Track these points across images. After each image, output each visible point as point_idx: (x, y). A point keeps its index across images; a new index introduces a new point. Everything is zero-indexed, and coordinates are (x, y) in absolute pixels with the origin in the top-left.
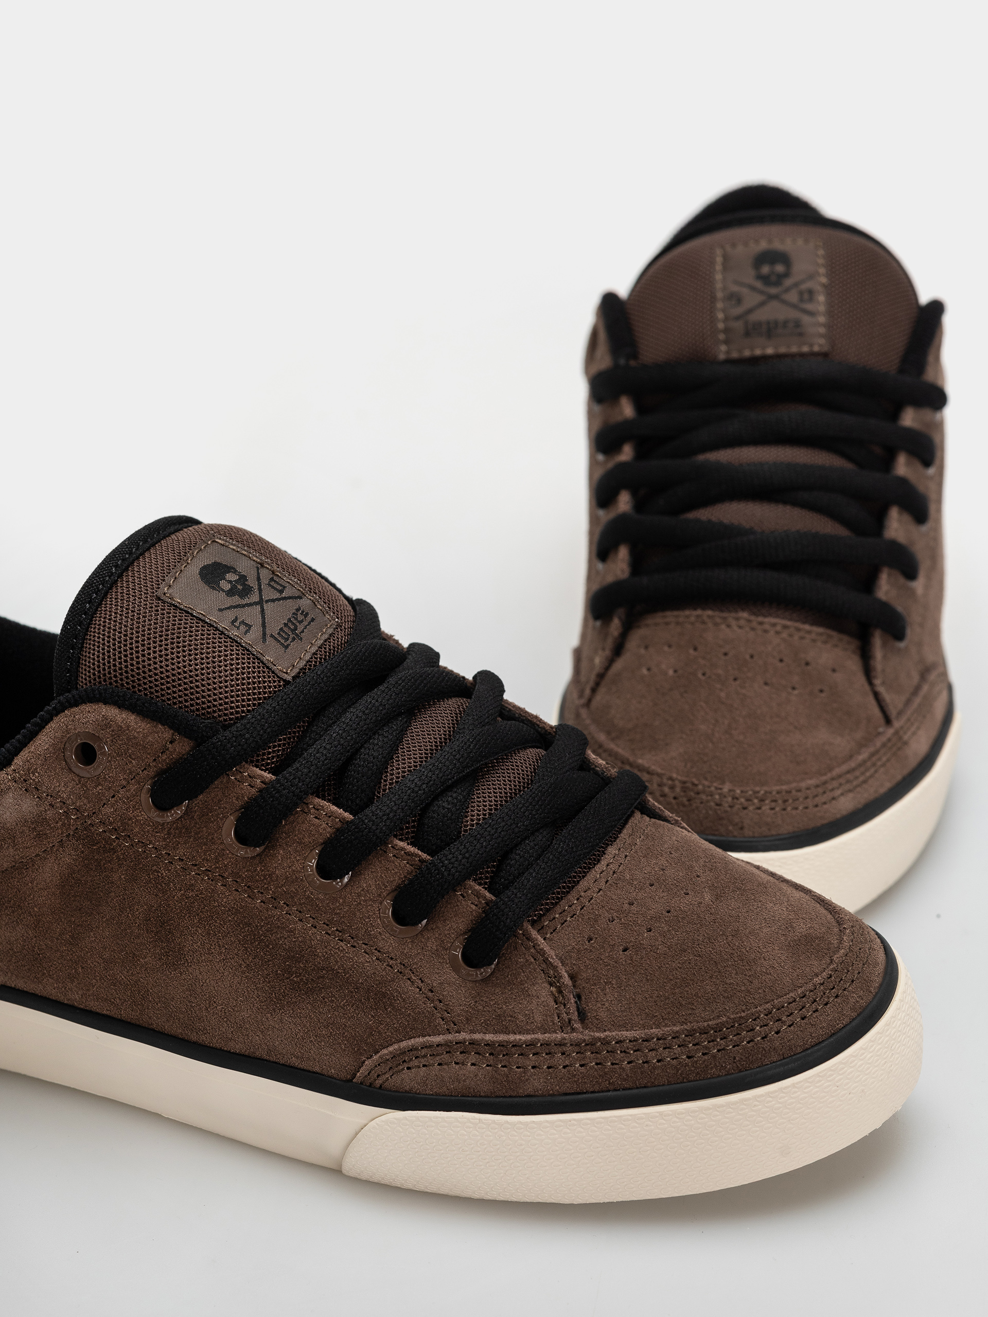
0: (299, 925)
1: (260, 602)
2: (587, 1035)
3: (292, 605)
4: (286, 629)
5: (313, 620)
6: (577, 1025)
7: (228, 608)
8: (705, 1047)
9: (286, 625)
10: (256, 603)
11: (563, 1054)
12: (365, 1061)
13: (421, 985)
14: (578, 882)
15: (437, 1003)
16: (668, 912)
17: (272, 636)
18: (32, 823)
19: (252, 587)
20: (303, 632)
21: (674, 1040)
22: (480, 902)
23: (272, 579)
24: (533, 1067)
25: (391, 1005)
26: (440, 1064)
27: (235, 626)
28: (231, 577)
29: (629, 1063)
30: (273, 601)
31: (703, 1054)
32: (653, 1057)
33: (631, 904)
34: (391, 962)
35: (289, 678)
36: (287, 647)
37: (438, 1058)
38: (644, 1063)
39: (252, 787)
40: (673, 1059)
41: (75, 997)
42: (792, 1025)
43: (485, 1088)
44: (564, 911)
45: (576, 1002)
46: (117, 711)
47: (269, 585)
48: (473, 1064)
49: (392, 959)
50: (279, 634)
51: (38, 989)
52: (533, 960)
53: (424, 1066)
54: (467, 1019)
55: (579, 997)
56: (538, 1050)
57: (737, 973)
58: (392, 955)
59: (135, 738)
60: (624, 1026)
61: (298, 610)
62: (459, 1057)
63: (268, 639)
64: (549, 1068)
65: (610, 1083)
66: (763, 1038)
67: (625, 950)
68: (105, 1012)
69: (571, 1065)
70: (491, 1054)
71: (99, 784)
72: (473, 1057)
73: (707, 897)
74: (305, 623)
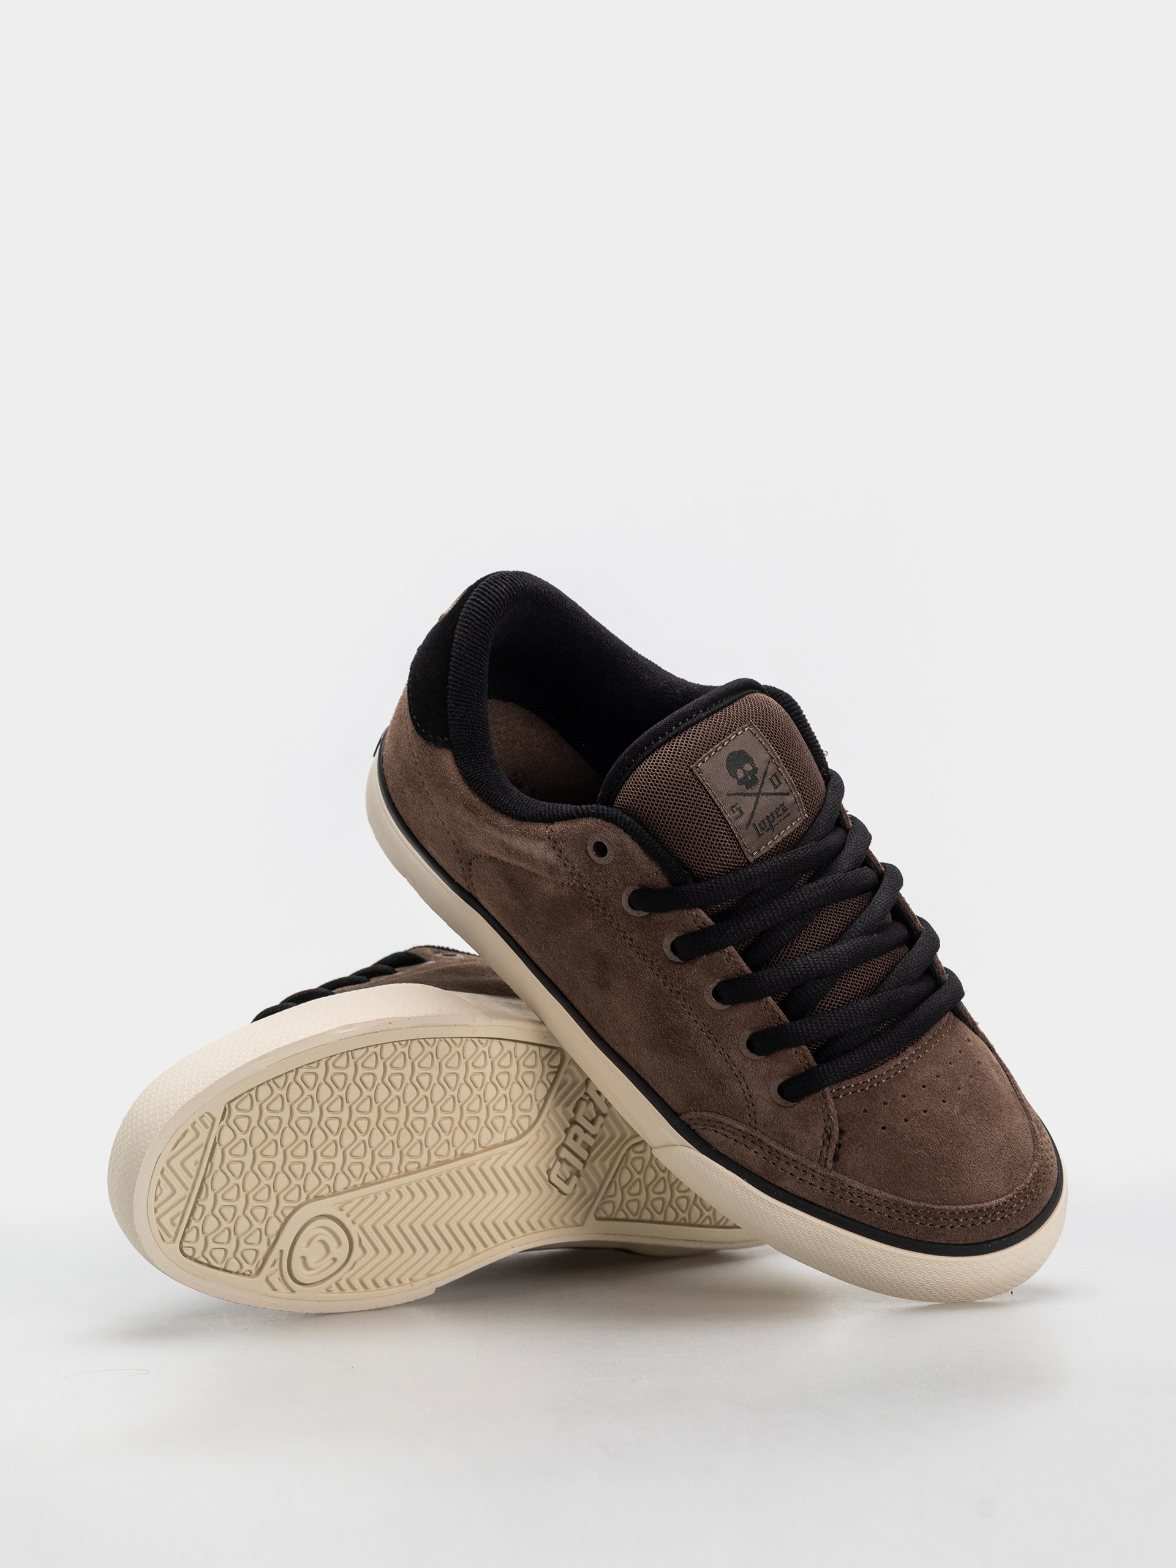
0: (687, 1016)
1: (758, 795)
2: (833, 1174)
3: (778, 799)
4: (766, 821)
5: (789, 814)
6: (830, 1165)
7: (734, 794)
8: (902, 1216)
9: (768, 817)
10: (754, 794)
11: (813, 1176)
12: (691, 1111)
13: (746, 1090)
14: (877, 1066)
15: (751, 1105)
16: (925, 1111)
17: (754, 825)
18: (549, 866)
19: (758, 780)
20: (777, 824)
21: (885, 1202)
22: (805, 1062)
23: (775, 775)
24: (791, 1174)
25: (722, 1090)
26: (735, 1140)
27: (733, 811)
28: (748, 767)
29: (851, 1201)
30: (768, 794)
31: (899, 1219)
32: (867, 1205)
33: (904, 1096)
34: (733, 1067)
35: (751, 860)
36: (760, 835)
37: (736, 1137)
38: (860, 1206)
39: (695, 922)
40: (879, 1213)
41: (535, 956)
42: (963, 1226)
43: (756, 1169)
44: (858, 1084)
45: (836, 1150)
46: (631, 841)
47: (771, 780)
48: (755, 1152)
49: (735, 1065)
50: (760, 824)
51: (514, 935)
52: (821, 1111)
53: (726, 1136)
54: (765, 1125)
55: (839, 1146)
56: (799, 1167)
57: (947, 1175)
58: (736, 1064)
59: (634, 861)
60: (859, 1179)
61: (781, 805)
62: (749, 1144)
63: (751, 827)
64: (800, 1179)
65: (833, 1207)
66: (941, 1227)
67: (884, 1128)
68: (548, 975)
69: (814, 1185)
70: (769, 1153)
71: (601, 871)
72: (757, 1149)
73: (957, 1109)
74: (781, 817)
